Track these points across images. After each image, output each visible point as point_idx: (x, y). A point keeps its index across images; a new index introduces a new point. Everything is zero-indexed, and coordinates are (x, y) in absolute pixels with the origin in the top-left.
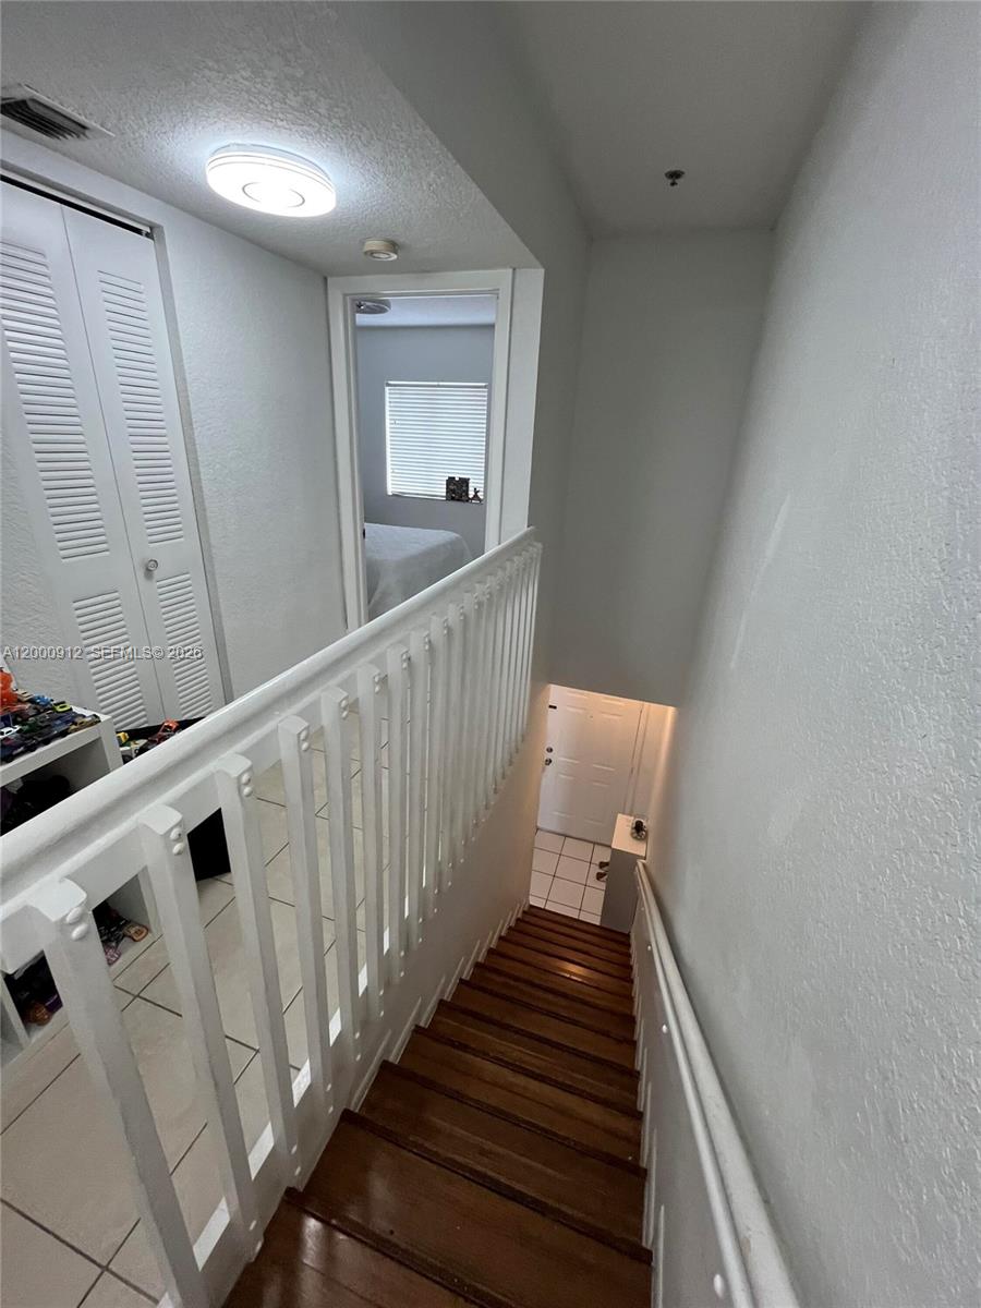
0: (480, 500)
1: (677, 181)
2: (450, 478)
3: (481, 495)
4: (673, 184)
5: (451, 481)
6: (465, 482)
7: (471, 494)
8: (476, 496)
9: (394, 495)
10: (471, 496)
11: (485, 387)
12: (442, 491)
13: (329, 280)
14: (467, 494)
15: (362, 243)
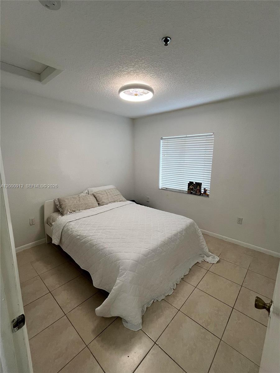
2: (190, 182)
9: (162, 189)
12: (186, 188)
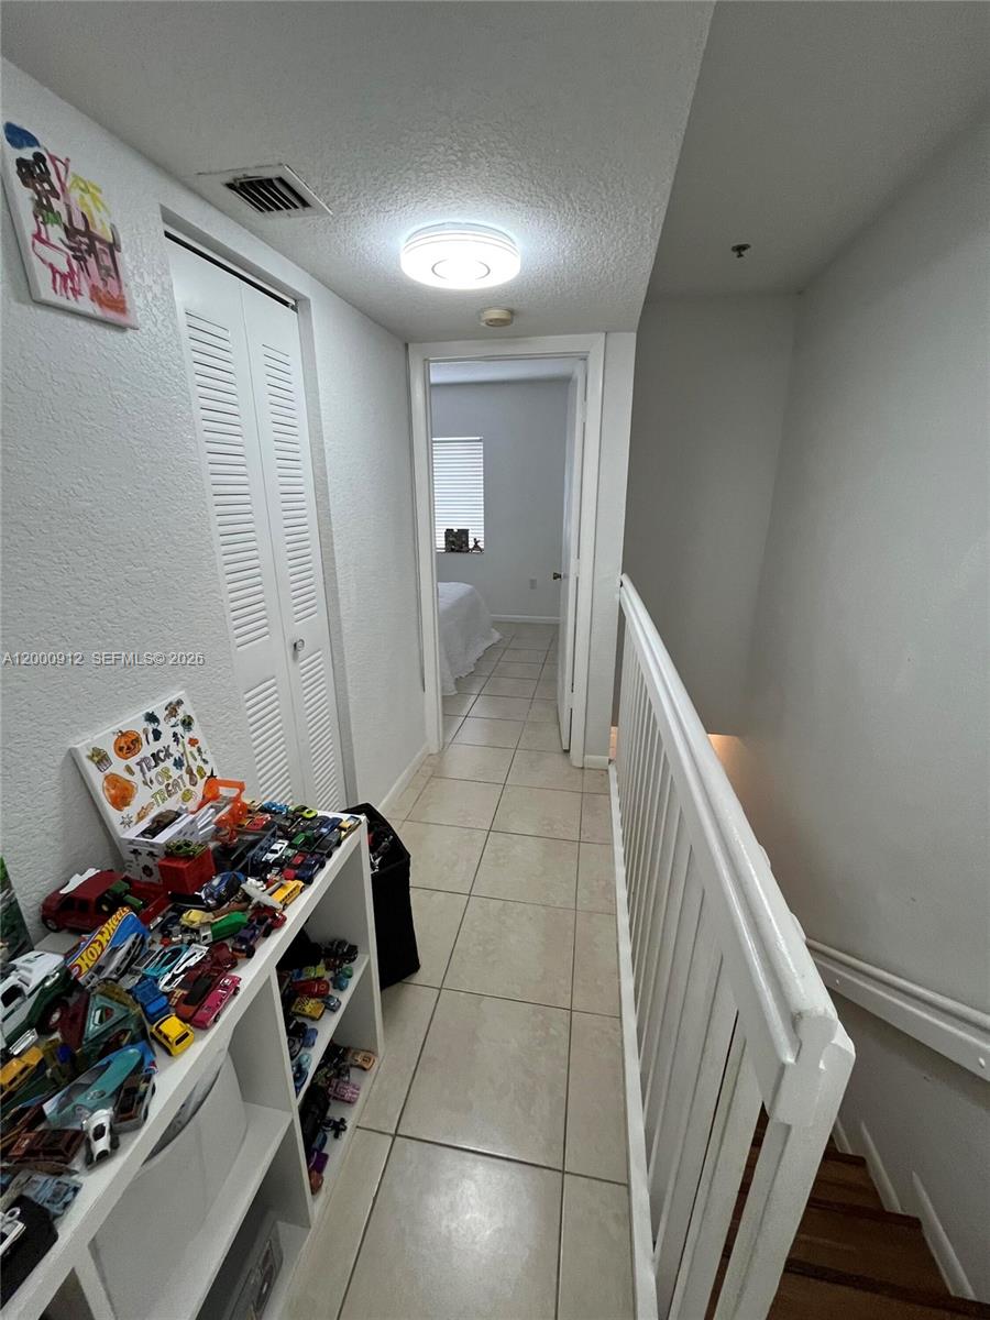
0: (481, 550)
1: (743, 253)
2: (448, 530)
3: (481, 545)
4: (740, 256)
5: (449, 532)
6: (465, 532)
7: (471, 544)
8: (476, 546)
10: (471, 546)
11: (480, 441)
12: (442, 543)
13: (410, 346)
14: (467, 545)
15: (482, 310)
